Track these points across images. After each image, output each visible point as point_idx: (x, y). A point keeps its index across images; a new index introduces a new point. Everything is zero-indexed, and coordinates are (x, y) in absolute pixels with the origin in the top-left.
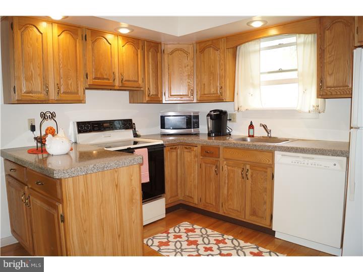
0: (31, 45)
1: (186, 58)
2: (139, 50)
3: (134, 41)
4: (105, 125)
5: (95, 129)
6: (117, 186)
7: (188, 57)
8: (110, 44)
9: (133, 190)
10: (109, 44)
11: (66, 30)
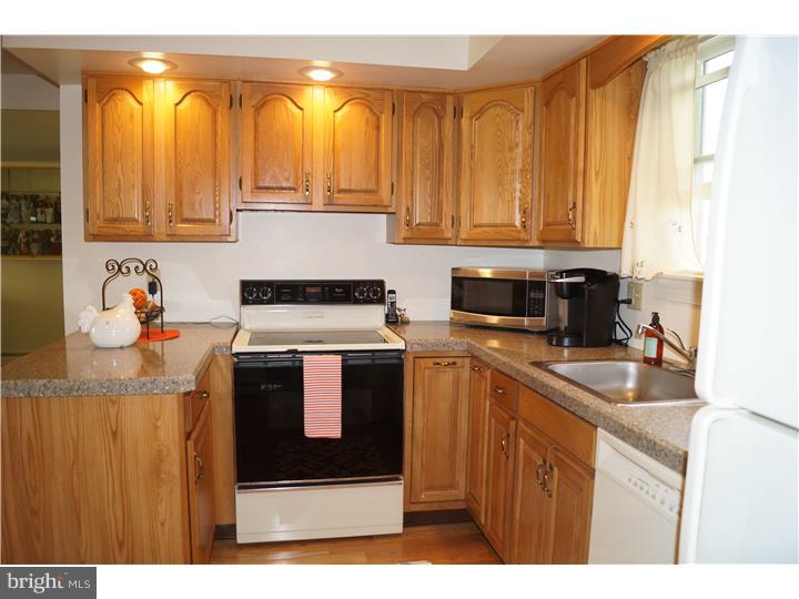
0: (119, 129)
1: (514, 123)
2: (383, 117)
3: (368, 96)
4: (309, 290)
5: (283, 298)
6: (114, 434)
7: (517, 121)
8: (302, 109)
9: (160, 452)
10: (298, 111)
11: (194, 91)
